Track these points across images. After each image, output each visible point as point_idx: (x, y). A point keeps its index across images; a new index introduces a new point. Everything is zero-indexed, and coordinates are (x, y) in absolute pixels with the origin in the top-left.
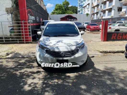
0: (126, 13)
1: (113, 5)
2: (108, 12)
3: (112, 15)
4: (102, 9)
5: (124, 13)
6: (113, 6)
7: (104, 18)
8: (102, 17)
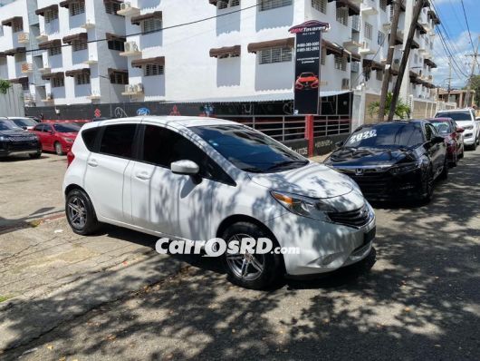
0: (143, 90)
1: (90, 59)
2: (76, 81)
3: (93, 95)
4: (45, 67)
5: (139, 89)
6: (93, 64)
7: (58, 102)
8: (52, 97)
